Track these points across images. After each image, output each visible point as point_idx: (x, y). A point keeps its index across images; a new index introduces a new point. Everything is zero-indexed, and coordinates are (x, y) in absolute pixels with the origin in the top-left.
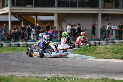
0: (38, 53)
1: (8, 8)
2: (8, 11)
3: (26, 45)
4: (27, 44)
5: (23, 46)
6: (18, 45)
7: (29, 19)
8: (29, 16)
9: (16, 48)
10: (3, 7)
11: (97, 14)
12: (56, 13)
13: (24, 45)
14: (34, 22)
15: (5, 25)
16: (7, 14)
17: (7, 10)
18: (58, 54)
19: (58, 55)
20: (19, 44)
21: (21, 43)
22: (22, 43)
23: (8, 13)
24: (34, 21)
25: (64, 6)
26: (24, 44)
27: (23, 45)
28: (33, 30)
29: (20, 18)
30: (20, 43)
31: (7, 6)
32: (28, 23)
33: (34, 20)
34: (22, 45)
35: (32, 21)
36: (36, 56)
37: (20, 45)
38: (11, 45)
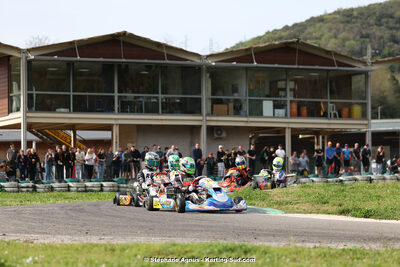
1: (20, 114)
2: (21, 121)
3: (83, 189)
4: (86, 187)
5: (78, 191)
6: (67, 189)
7: (59, 136)
8: (60, 132)
9: (64, 193)
10: (10, 111)
11: (199, 128)
12: (116, 125)
13: (80, 189)
16: (17, 126)
17: (17, 118)
20: (69, 186)
23: (20, 124)
24: (68, 140)
25: (132, 112)
27: (78, 188)
30: (70, 184)
31: (18, 110)
34: (75, 189)
37: (72, 189)
38: (52, 189)
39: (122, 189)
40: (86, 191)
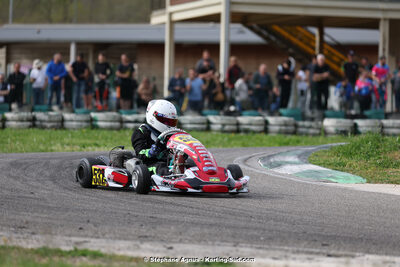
3: (234, 128)
4: (238, 124)
5: (223, 131)
6: (204, 126)
7: (295, 36)
8: (299, 29)
12: (385, 19)
13: (227, 128)
14: (314, 48)
15: (206, 55)
20: (209, 123)
21: (216, 120)
22: (218, 117)
24: (312, 44)
26: (224, 122)
27: (224, 125)
28: (301, 74)
29: (265, 33)
30: (212, 118)
32: (291, 50)
33: (314, 41)
34: (219, 126)
35: (308, 44)
37: (213, 127)
39: (301, 130)
40: (238, 131)
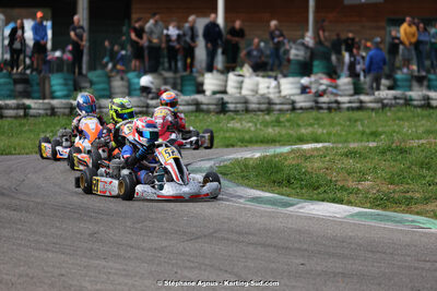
0: (116, 182)
18: (186, 189)
19: (184, 193)
36: (108, 194)
